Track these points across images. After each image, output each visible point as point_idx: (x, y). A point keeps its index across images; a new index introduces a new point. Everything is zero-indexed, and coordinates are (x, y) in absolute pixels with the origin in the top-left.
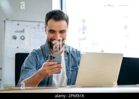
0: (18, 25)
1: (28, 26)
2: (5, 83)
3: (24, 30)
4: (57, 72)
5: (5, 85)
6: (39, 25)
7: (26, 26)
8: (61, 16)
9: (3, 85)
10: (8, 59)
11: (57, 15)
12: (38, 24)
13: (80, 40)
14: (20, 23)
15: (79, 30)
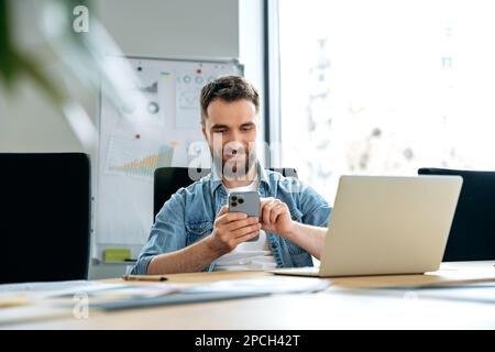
0: (140, 69)
1: (168, 74)
2: (103, 241)
3: (155, 85)
4: (249, 237)
5: (105, 244)
6: (199, 71)
7: (163, 73)
8: (240, 88)
9: (99, 245)
10: (111, 168)
11: (230, 87)
12: (197, 66)
13: (312, 98)
14: (144, 64)
15: (311, 70)
